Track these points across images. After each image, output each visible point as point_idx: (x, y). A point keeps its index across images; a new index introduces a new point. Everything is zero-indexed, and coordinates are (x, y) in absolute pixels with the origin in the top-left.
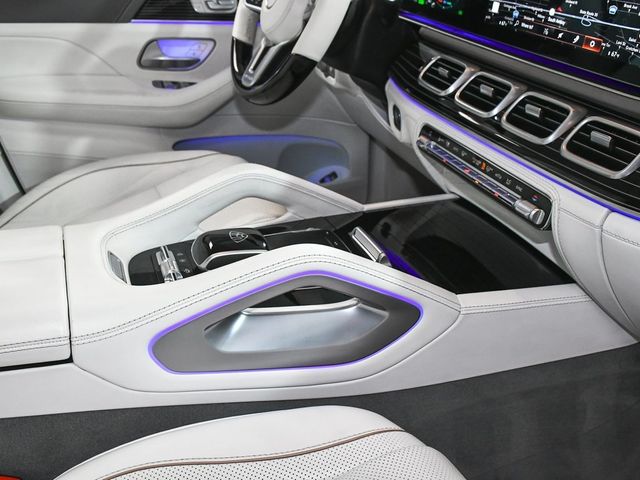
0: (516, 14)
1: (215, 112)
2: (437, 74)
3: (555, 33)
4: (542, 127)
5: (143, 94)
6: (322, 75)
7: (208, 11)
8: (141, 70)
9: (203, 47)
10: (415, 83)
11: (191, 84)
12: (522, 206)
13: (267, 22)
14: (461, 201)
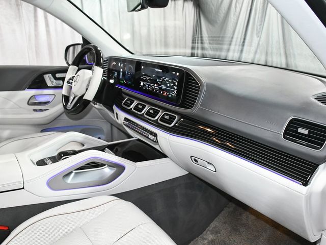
0: (147, 86)
1: (57, 118)
2: (127, 103)
3: (156, 91)
4: (154, 115)
5: (30, 114)
6: (93, 105)
7: (53, 86)
8: (28, 106)
9: (51, 97)
10: (121, 106)
11: (47, 110)
12: (151, 137)
13: (74, 89)
14: (139, 140)
